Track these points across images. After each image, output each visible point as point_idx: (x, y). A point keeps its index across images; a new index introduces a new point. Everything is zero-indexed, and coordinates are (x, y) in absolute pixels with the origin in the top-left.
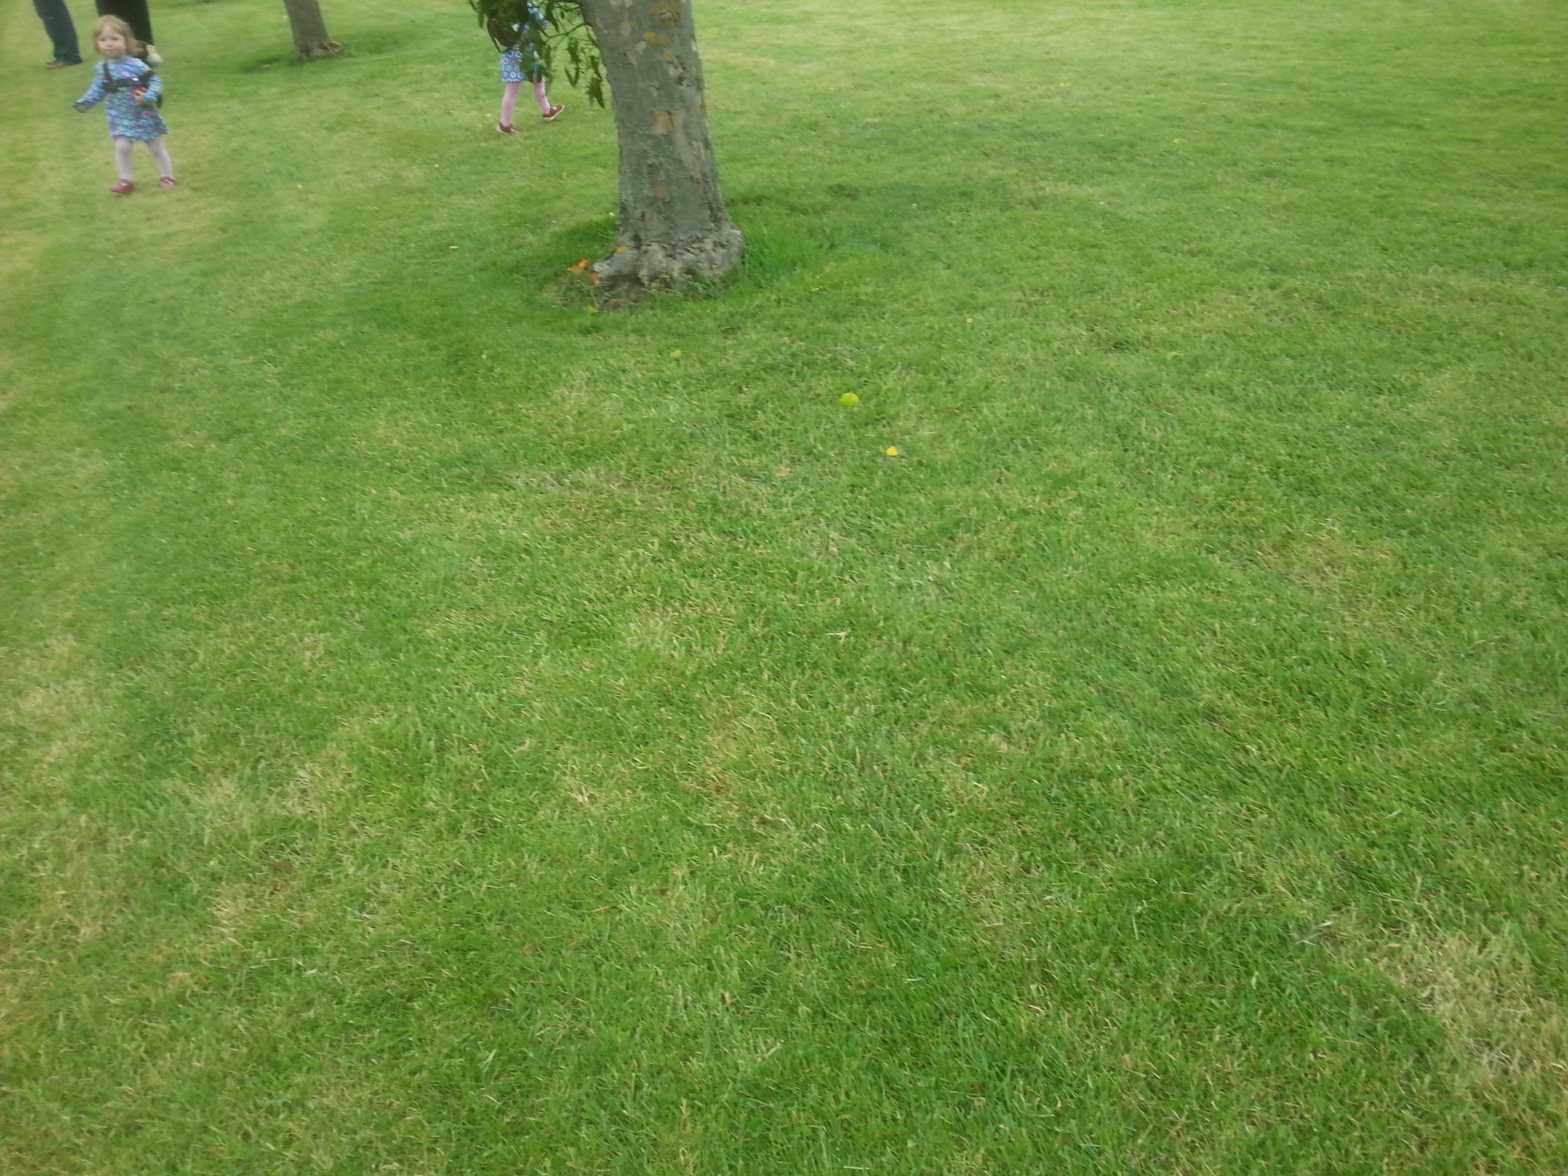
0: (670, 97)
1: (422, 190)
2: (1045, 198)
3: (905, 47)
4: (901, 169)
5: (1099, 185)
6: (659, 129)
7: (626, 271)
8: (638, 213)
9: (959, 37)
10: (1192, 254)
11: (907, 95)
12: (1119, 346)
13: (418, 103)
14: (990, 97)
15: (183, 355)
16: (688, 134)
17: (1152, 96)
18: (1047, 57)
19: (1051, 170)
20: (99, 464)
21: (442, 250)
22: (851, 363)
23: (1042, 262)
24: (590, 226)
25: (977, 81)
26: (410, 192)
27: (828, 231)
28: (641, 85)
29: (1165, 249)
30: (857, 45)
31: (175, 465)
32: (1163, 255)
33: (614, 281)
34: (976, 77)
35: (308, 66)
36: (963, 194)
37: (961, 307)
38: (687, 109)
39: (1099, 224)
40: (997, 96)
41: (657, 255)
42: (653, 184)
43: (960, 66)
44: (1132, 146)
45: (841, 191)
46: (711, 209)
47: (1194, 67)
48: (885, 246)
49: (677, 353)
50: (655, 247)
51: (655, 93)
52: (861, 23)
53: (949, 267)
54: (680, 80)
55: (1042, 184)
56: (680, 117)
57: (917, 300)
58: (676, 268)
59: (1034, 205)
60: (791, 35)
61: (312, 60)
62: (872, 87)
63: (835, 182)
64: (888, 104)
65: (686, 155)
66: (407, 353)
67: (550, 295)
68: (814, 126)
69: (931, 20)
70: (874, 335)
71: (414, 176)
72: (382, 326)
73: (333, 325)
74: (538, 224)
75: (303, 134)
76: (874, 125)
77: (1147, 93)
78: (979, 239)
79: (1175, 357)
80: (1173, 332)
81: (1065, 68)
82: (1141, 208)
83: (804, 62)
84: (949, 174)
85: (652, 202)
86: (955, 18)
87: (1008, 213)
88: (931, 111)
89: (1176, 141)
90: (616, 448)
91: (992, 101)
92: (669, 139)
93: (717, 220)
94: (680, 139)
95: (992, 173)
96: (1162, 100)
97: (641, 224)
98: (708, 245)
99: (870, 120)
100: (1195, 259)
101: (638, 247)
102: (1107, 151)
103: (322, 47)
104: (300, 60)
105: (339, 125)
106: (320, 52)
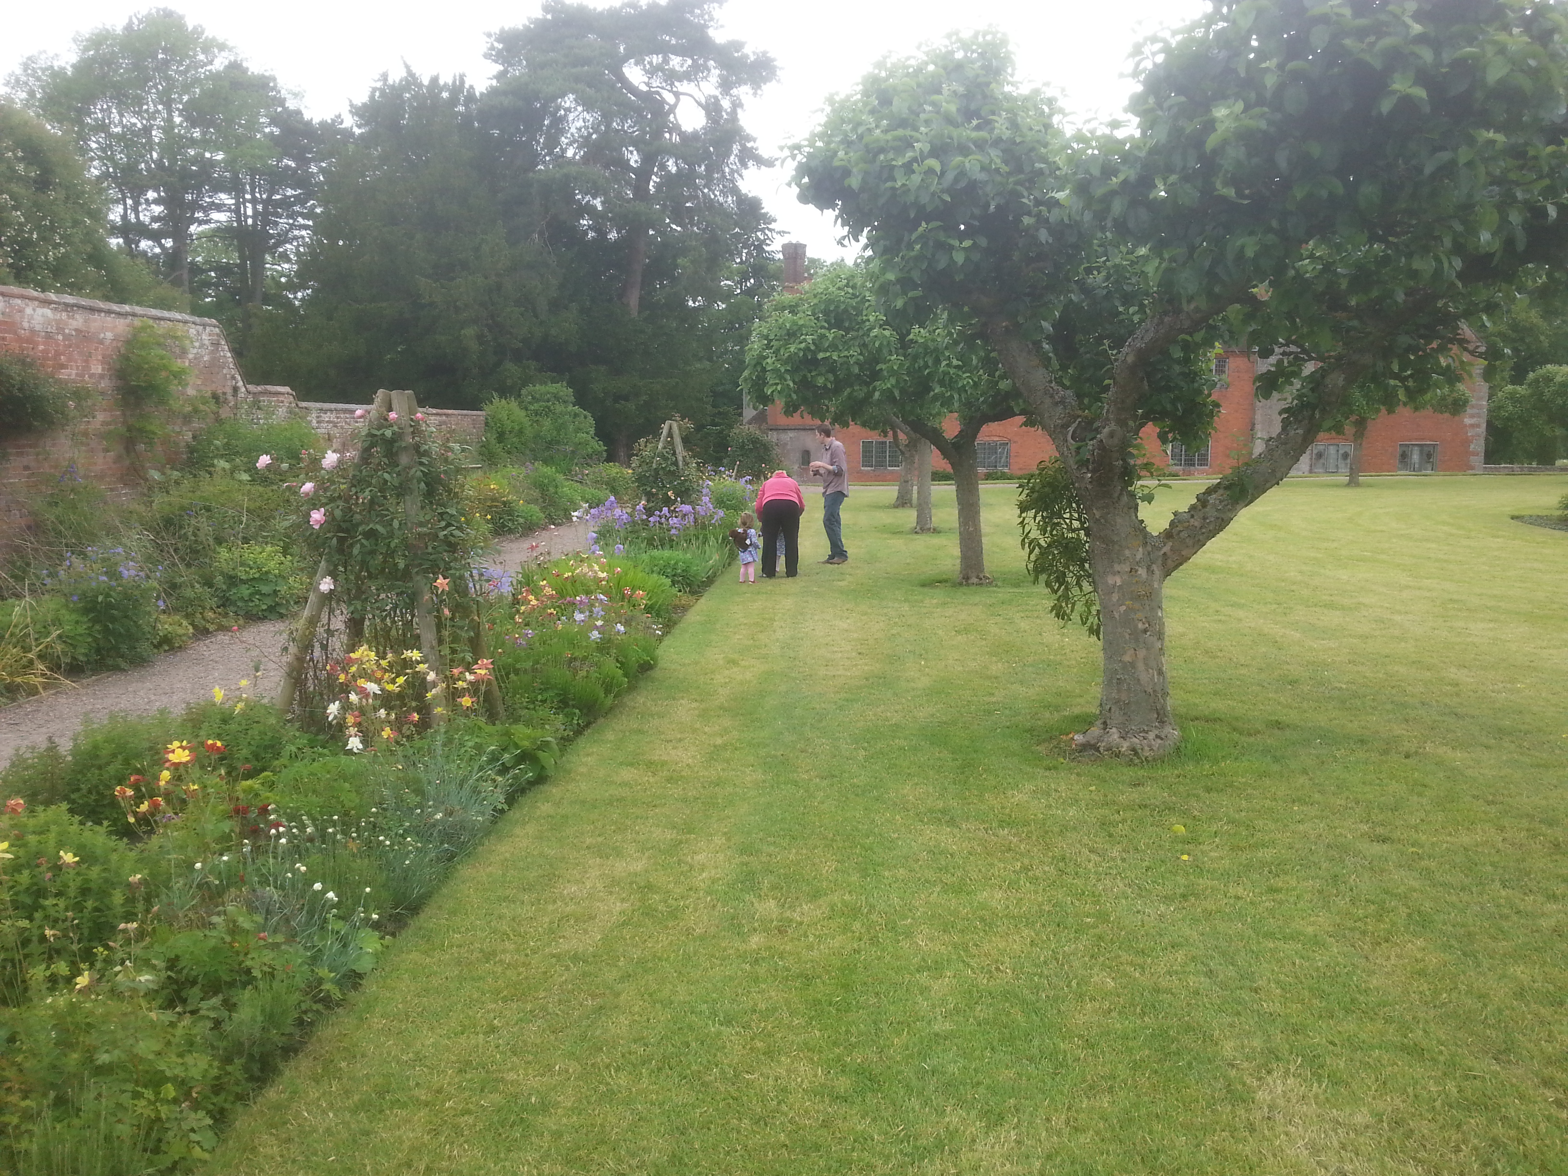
0: (1137, 640)
1: (996, 678)
2: (1420, 753)
3: (1416, 640)
4: (1332, 719)
5: (1469, 752)
6: (1127, 658)
7: (1092, 742)
8: (1108, 707)
9: (1470, 639)
11: (1385, 673)
12: (1384, 840)
13: (1024, 625)
14: (1450, 685)
16: (1146, 664)
18: (1528, 664)
21: (989, 713)
24: (1088, 715)
26: (989, 678)
28: (1119, 630)
30: (1378, 633)
33: (1085, 747)
34: (1453, 670)
35: (964, 589)
36: (1362, 741)
37: (1297, 800)
38: (1147, 649)
39: (1442, 775)
40: (1457, 685)
41: (1114, 735)
42: (1119, 691)
43: (1448, 660)
44: (1528, 733)
46: (1158, 714)
48: (1277, 760)
50: (1114, 730)
51: (1127, 637)
52: (1398, 618)
54: (1145, 631)
55: (1428, 745)
56: (1142, 653)
57: (1270, 791)
58: (1125, 746)
59: (1408, 755)
61: (968, 585)
62: (1363, 664)
63: (1277, 718)
64: (1364, 677)
65: (1144, 677)
66: (939, 759)
67: (1042, 749)
68: (1294, 682)
69: (1460, 624)
70: (1225, 803)
71: (997, 668)
72: (932, 744)
73: (905, 739)
74: (1057, 708)
75: (940, 632)
76: (1339, 689)
79: (1413, 851)
80: (1428, 840)
81: (1535, 674)
83: (1324, 639)
84: (1365, 728)
85: (1117, 702)
86: (1482, 625)
88: (1394, 687)
89: (1565, 736)
90: (1026, 823)
91: (1449, 688)
92: (1133, 665)
93: (1162, 722)
94: (1141, 666)
95: (1398, 732)
97: (1108, 714)
98: (1151, 736)
99: (1340, 685)
101: (1105, 729)
103: (978, 577)
104: (961, 584)
105: (966, 630)
106: (975, 580)
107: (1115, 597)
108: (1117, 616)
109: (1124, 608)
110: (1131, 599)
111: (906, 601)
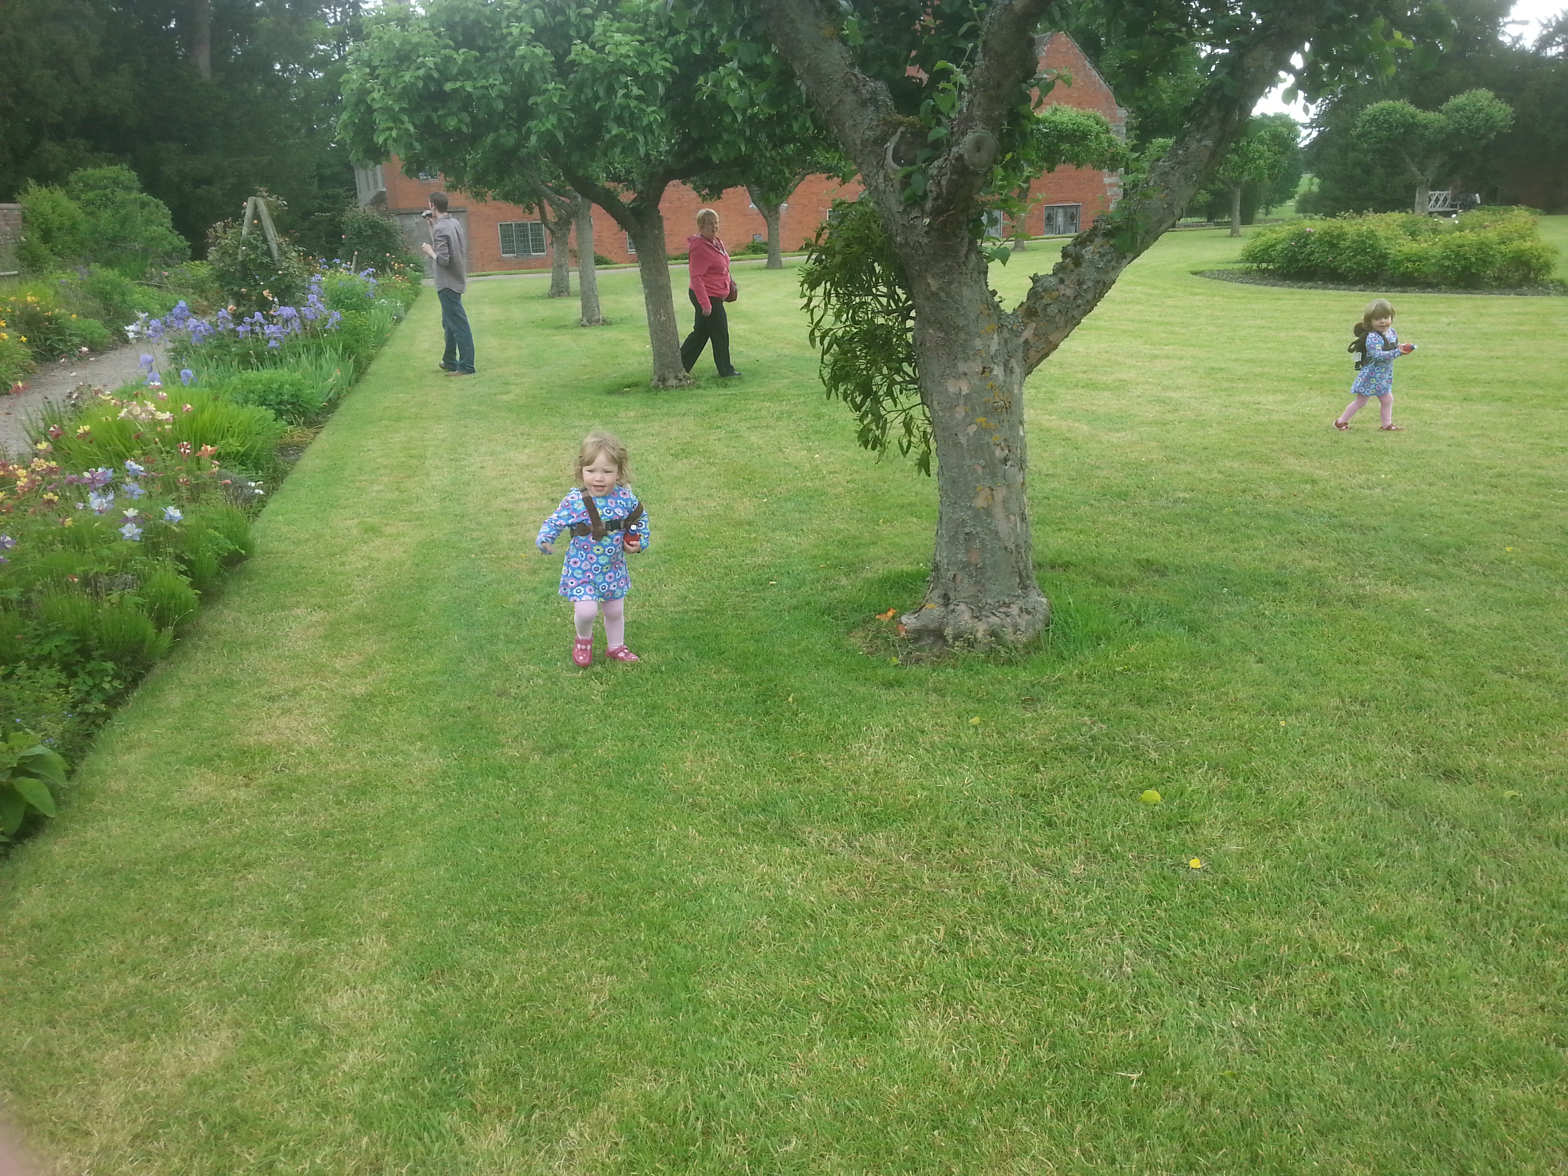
0: (993, 475)
1: (750, 524)
2: (1365, 596)
3: (1219, 423)
4: (1211, 550)
5: (1424, 589)
6: (980, 502)
7: (931, 627)
8: (950, 575)
9: (1275, 417)
10: (1529, 678)
11: (1220, 472)
12: (1450, 775)
13: (754, 438)
14: (1306, 482)
15: (522, 661)
16: (1006, 509)
17: (1481, 497)
18: (1368, 445)
19: (1372, 567)
20: (434, 762)
21: (762, 584)
22: (1154, 755)
23: (1362, 668)
24: (901, 575)
25: (1292, 464)
26: (739, 524)
27: (1134, 607)
28: (968, 462)
29: (1499, 670)
30: (1169, 417)
31: (501, 773)
32: (1497, 676)
33: (919, 634)
34: (1291, 460)
35: (663, 394)
36: (1277, 583)
37: (1274, 708)
38: (1008, 486)
39: (1425, 633)
40: (1314, 482)
41: (963, 614)
42: (968, 551)
43: (1275, 448)
44: (1460, 549)
45: (1148, 566)
46: (1021, 577)
47: (1526, 469)
48: (1193, 629)
49: (976, 720)
50: (962, 607)
51: (980, 471)
52: (1175, 395)
53: (1261, 661)
54: (1005, 461)
55: (1362, 581)
56: (1000, 493)
57: (1227, 694)
58: (981, 628)
59: (1354, 602)
60: (1105, 403)
61: (666, 388)
62: (1185, 461)
63: (1144, 556)
64: (1200, 480)
65: (1003, 527)
66: (720, 687)
67: (857, 640)
68: (1123, 495)
69: (1247, 398)
70: (1180, 727)
71: (745, 508)
72: (700, 655)
73: (657, 649)
74: (851, 568)
75: (651, 457)
76: (1184, 501)
77: (1475, 493)
78: (1293, 634)
79: (1513, 797)
80: (1510, 767)
81: (1386, 459)
82: (1472, 620)
83: (1118, 431)
84: (1263, 560)
85: (966, 566)
86: (1271, 398)
87: (1325, 610)
88: (1244, 491)
89: (1508, 549)
90: (908, 814)
91: (1308, 487)
92: (988, 511)
93: (1025, 587)
94: (999, 512)
95: (1308, 563)
96: (1492, 503)
97: (951, 585)
98: (1014, 610)
99: (1181, 495)
100: (1533, 685)
101: (946, 605)
102: (1434, 553)
103: (676, 377)
104: (657, 388)
105: (684, 452)
106: (674, 382)
107: (960, 413)
108: (963, 441)
109: (973, 429)
110: (985, 414)
111: (596, 415)
